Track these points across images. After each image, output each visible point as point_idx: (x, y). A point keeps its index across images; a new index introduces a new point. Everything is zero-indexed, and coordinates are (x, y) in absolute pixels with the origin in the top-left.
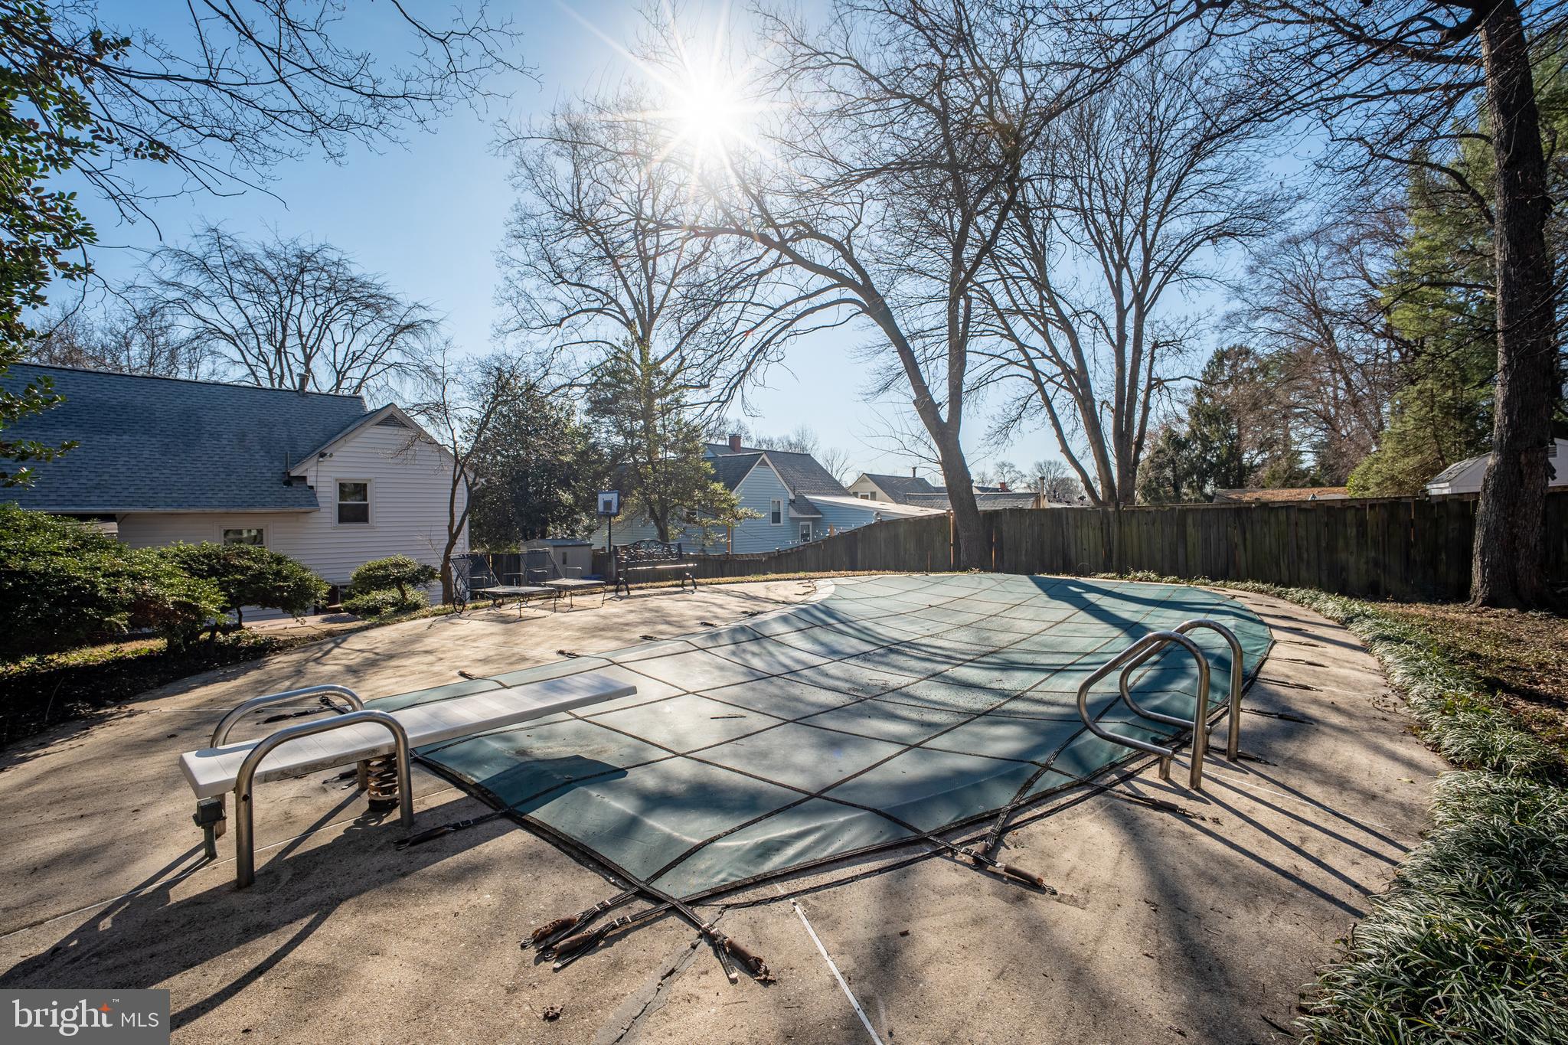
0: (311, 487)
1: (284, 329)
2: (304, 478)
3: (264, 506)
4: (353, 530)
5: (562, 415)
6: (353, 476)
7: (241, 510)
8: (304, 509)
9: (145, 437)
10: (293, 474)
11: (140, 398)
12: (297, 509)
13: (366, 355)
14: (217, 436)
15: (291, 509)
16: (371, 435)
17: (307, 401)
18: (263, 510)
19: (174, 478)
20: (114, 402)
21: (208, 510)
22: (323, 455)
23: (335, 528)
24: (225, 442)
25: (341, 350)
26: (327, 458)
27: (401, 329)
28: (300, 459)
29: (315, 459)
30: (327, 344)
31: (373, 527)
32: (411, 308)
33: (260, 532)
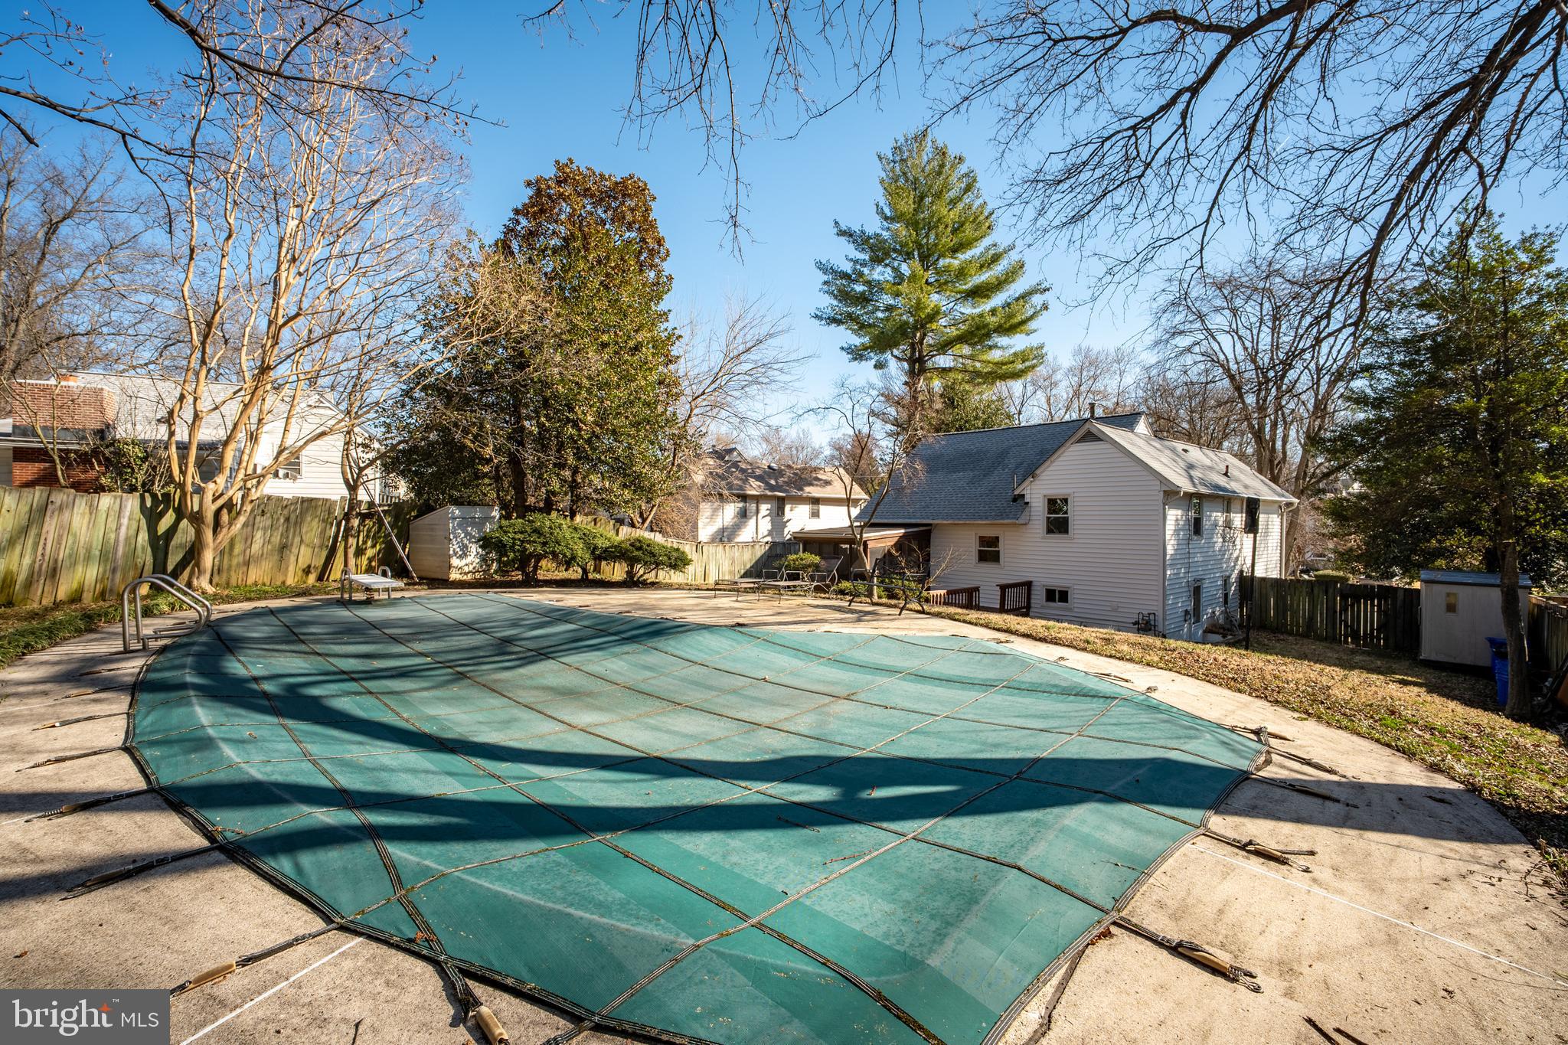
0: (1027, 503)
2: (1023, 496)
3: (1000, 518)
4: (1057, 540)
6: (1057, 492)
7: (985, 521)
8: (1021, 521)
10: (1016, 493)
12: (1017, 521)
15: (1014, 521)
16: (1073, 454)
18: (999, 522)
21: (967, 521)
22: (1036, 475)
23: (1043, 538)
26: (1039, 477)
28: (1020, 481)
29: (1030, 479)
31: (1070, 539)
33: (997, 538)
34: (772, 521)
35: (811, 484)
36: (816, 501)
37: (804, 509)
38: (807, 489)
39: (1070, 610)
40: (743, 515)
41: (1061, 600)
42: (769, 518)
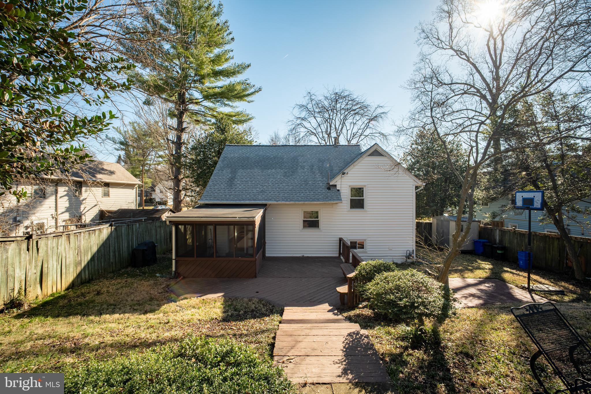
0: (338, 190)
1: (331, 126)
2: (335, 186)
3: (318, 200)
4: (357, 212)
5: (455, 147)
6: (357, 184)
7: (309, 203)
8: (335, 202)
9: (280, 170)
10: (331, 184)
11: (280, 154)
12: (332, 202)
13: (358, 133)
14: (303, 167)
15: (330, 202)
17: (337, 149)
18: (318, 203)
19: (287, 187)
20: (272, 156)
21: (297, 203)
22: (344, 174)
23: (349, 211)
24: (306, 170)
25: (349, 132)
26: (346, 175)
27: (371, 120)
28: (333, 177)
29: (340, 175)
30: (344, 131)
31: (366, 211)
32: (376, 108)
33: (317, 212)
34: (70, 200)
35: (100, 173)
36: (107, 185)
37: (99, 191)
38: (99, 176)
39: (366, 252)
40: (41, 195)
41: (360, 248)
42: (67, 198)
